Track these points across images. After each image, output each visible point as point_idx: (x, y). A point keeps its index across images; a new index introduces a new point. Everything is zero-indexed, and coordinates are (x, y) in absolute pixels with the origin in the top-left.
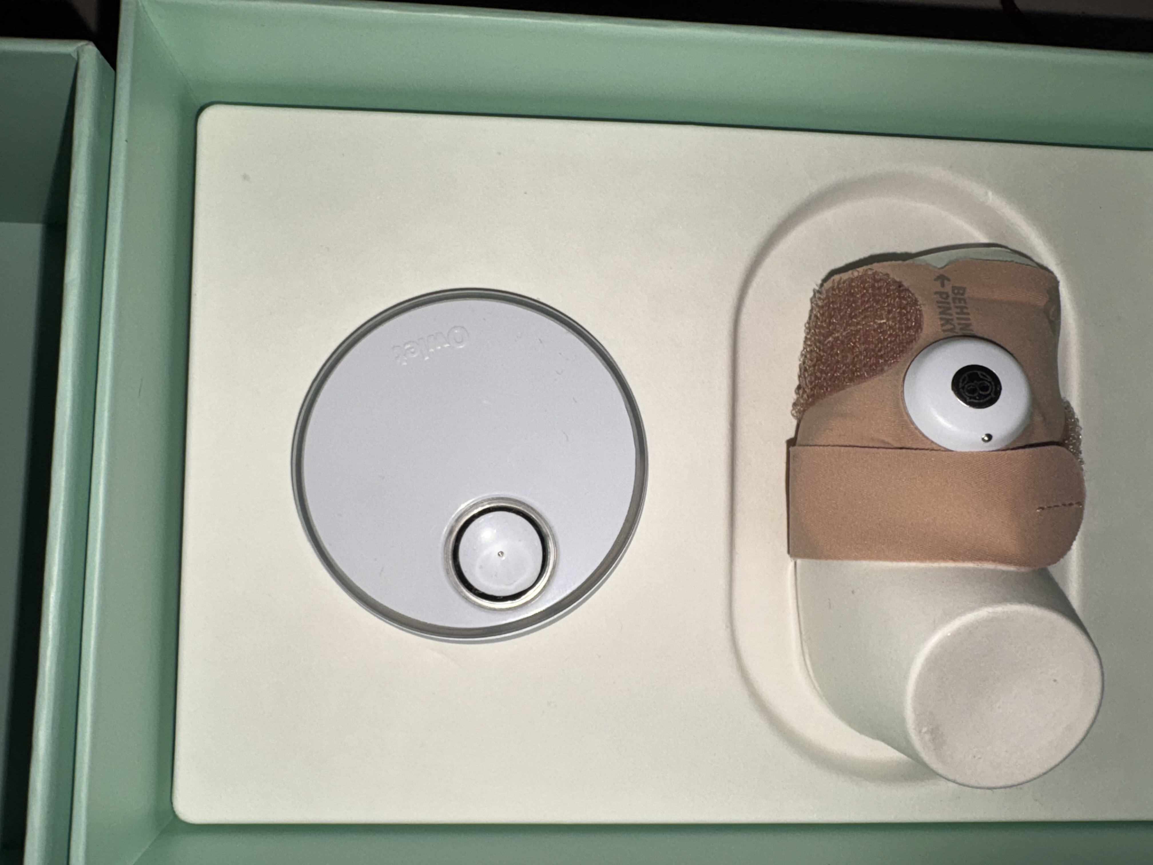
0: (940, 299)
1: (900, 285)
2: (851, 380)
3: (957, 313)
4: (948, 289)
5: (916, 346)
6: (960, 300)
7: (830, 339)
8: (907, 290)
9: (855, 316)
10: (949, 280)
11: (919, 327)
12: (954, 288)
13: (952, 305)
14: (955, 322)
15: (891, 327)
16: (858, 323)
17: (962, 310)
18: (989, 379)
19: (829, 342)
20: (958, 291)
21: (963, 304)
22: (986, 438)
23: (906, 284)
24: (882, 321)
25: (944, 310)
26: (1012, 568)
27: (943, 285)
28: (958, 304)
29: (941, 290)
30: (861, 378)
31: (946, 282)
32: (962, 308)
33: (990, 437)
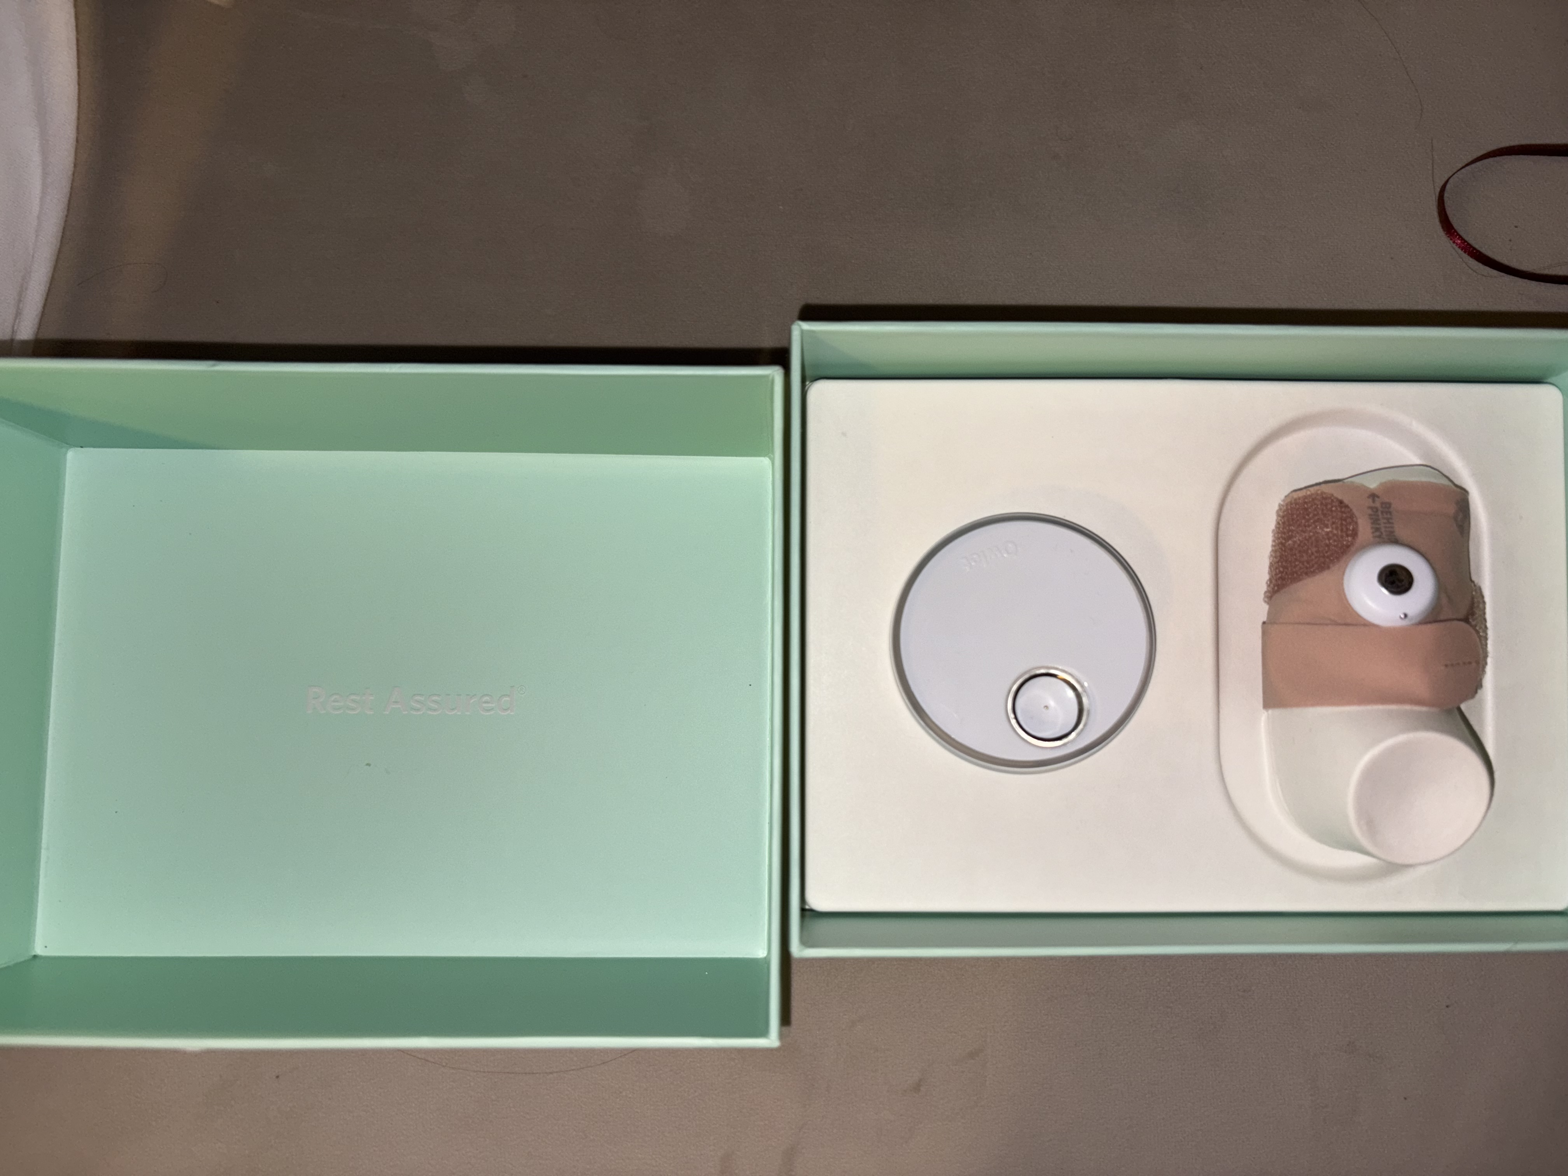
0: (1372, 513)
1: (1341, 502)
2: (1306, 574)
3: (1385, 523)
4: (1378, 504)
5: (1353, 549)
6: (1387, 513)
7: (1290, 542)
8: (1347, 506)
9: (1309, 526)
10: (1378, 497)
11: (1355, 534)
12: (1382, 503)
13: (1380, 516)
14: (1383, 530)
15: (1334, 535)
16: (1310, 531)
17: (1389, 521)
18: (1404, 573)
19: (1289, 545)
20: (1387, 506)
21: (1389, 516)
22: (1403, 616)
23: (1346, 501)
24: (1328, 530)
25: (1375, 521)
26: (1424, 709)
27: (1374, 501)
28: (1385, 516)
29: (1372, 504)
30: (1313, 573)
31: (1376, 499)
32: (1388, 519)
33: (1406, 616)
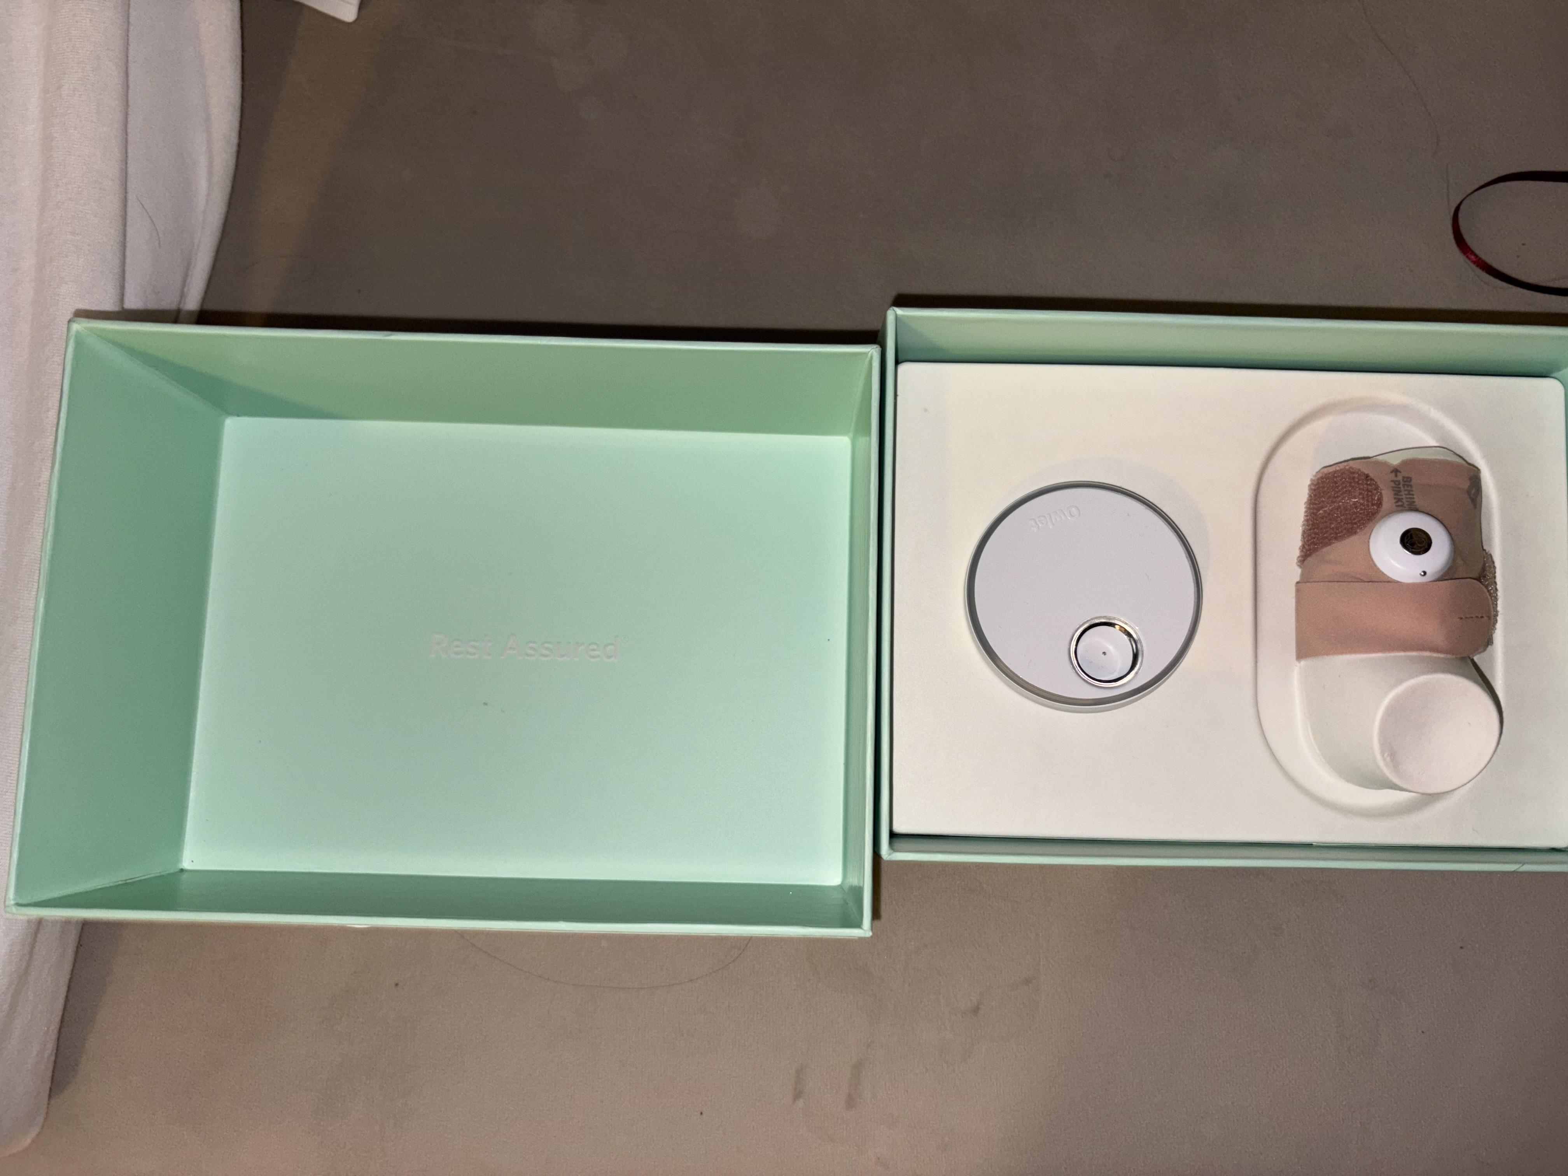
0: (1394, 486)
1: (1367, 476)
2: (1336, 538)
3: (1406, 495)
4: (1400, 478)
5: (1378, 516)
6: (1408, 486)
7: (1321, 512)
8: (1372, 480)
9: (1338, 497)
10: (1400, 472)
11: (1379, 504)
12: (1404, 477)
13: (1402, 489)
14: (1404, 500)
15: (1361, 504)
16: (1340, 502)
17: (1409, 493)
18: (1424, 536)
19: (1320, 514)
20: (1408, 480)
21: (1409, 489)
22: (1423, 574)
23: (1371, 475)
24: (1355, 500)
25: (1397, 492)
26: (1442, 656)
27: (1396, 476)
28: (1406, 488)
29: (1395, 479)
30: (1343, 538)
31: (1399, 474)
32: (1409, 491)
33: (1425, 573)
